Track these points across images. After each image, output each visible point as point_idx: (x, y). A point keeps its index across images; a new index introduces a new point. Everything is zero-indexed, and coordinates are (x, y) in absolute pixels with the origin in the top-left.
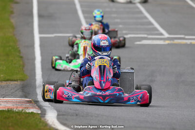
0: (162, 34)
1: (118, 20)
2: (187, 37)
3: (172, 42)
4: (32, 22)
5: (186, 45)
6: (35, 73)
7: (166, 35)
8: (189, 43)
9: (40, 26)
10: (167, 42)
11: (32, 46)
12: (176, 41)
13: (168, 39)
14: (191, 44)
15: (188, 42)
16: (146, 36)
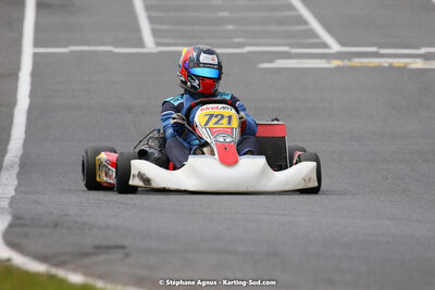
0: (324, 45)
1: (226, 14)
2: (382, 51)
3: (347, 63)
4: (21, 20)
5: (379, 68)
6: (9, 136)
7: (335, 47)
8: (386, 65)
9: (38, 28)
10: (335, 63)
11: (14, 75)
12: (357, 62)
13: (338, 56)
14: (391, 67)
15: (385, 62)
16: (286, 49)
